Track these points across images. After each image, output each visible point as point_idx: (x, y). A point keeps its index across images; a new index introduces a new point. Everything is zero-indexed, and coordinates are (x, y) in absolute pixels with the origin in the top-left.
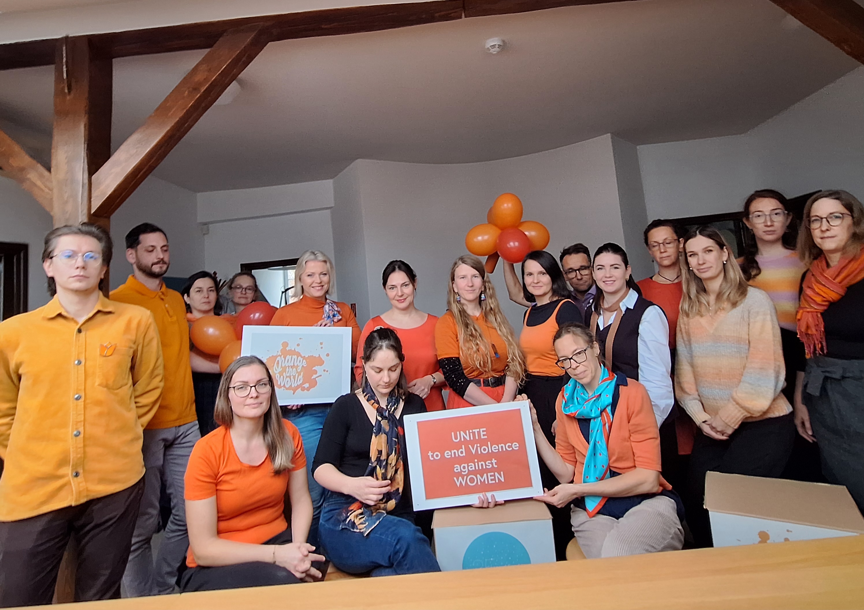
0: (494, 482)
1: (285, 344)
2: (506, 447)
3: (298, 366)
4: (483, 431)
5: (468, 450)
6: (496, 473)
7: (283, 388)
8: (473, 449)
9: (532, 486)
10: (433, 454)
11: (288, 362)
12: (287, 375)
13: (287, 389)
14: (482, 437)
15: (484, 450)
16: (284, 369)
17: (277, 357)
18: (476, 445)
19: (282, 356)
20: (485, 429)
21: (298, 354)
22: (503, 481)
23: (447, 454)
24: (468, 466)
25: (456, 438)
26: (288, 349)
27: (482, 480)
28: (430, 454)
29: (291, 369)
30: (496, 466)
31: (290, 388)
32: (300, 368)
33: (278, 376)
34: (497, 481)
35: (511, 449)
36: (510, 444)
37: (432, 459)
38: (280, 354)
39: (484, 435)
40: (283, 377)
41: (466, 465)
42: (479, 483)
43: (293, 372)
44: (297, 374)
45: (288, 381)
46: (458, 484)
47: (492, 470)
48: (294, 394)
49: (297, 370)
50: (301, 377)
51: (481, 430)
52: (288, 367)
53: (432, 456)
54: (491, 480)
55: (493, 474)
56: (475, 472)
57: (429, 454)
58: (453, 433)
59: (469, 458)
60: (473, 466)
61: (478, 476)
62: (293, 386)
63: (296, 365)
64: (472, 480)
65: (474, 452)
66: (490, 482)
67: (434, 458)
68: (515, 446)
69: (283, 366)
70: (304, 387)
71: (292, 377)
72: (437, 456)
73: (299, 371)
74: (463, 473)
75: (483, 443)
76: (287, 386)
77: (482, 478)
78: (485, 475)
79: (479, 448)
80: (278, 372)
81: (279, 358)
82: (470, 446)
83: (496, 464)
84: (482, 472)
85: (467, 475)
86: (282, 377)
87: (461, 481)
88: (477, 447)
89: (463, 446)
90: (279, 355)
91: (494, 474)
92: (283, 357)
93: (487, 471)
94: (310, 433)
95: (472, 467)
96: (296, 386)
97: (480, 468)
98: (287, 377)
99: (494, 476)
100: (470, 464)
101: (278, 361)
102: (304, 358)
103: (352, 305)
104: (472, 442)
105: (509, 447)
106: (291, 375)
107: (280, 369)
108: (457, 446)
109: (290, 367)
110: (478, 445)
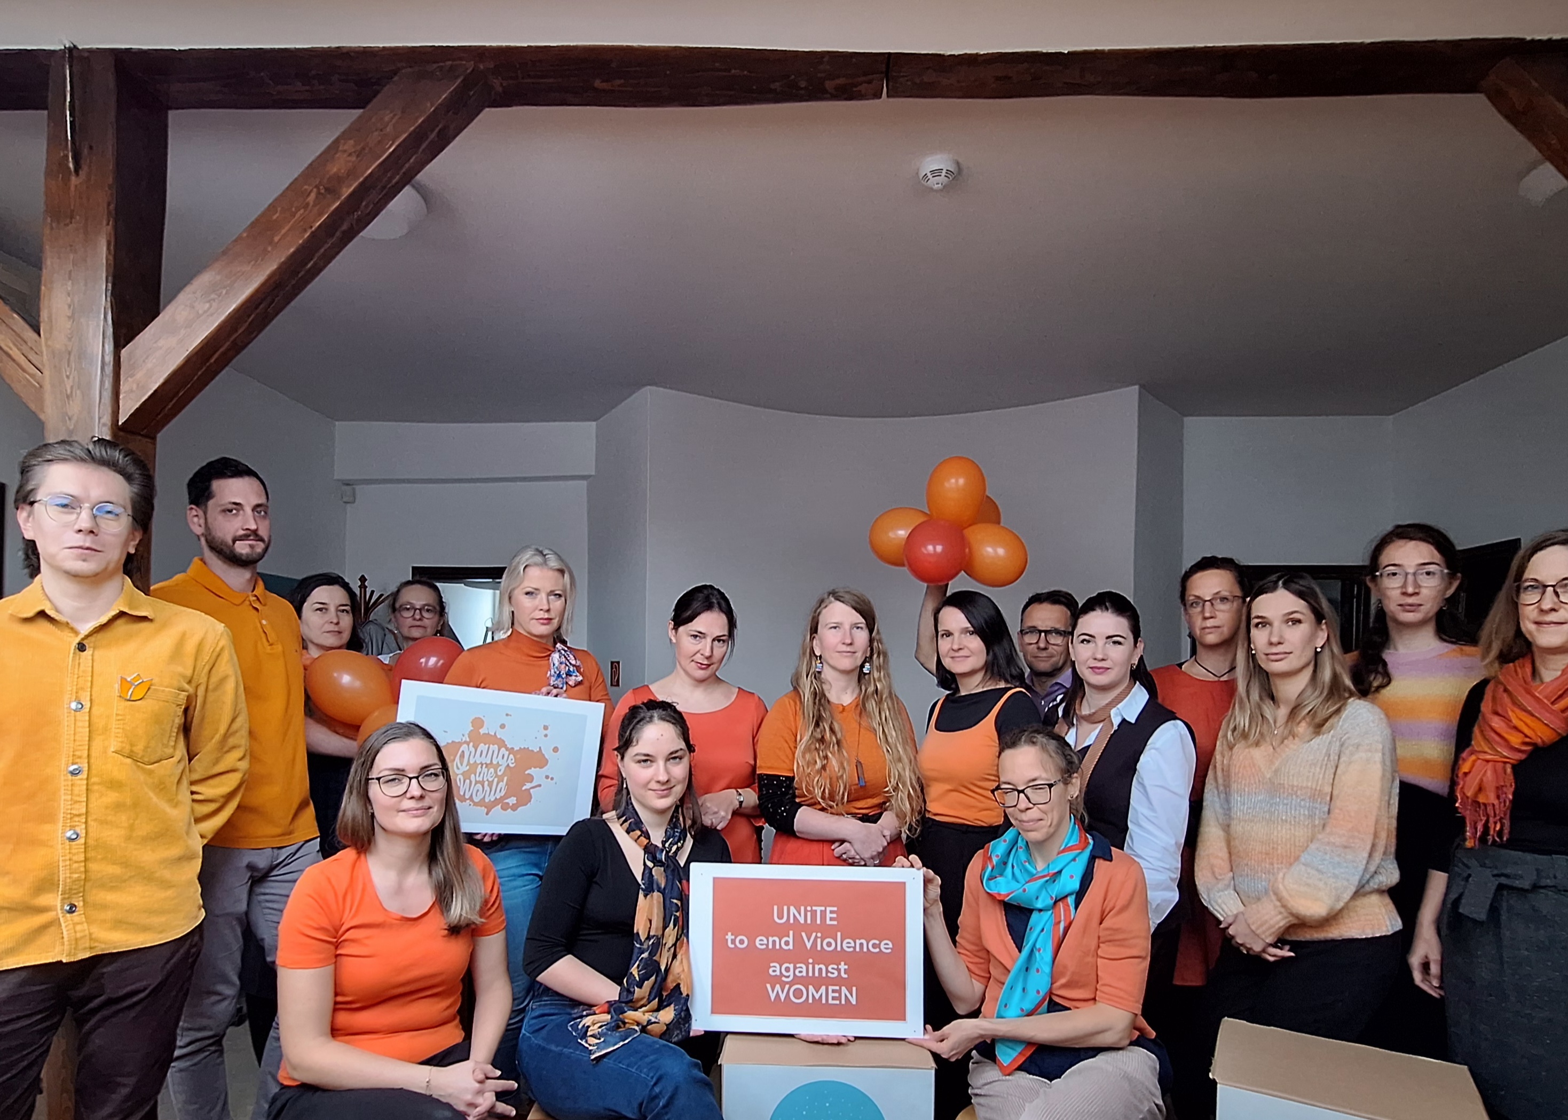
0: (838, 1002)
1: (478, 723)
2: (869, 946)
3: (498, 765)
4: (831, 912)
5: (798, 941)
6: (843, 988)
7: (468, 801)
8: (809, 941)
9: (905, 1020)
10: (736, 938)
11: (481, 756)
12: (478, 779)
13: (476, 804)
14: (828, 922)
15: (828, 945)
16: (473, 768)
17: (460, 744)
18: (814, 935)
19: (471, 744)
20: (835, 909)
21: (501, 744)
22: (854, 1002)
23: (760, 942)
24: (795, 968)
25: (781, 917)
26: (482, 731)
27: (817, 996)
28: (730, 937)
29: (485, 770)
30: (846, 976)
31: (481, 803)
32: (503, 768)
33: (460, 780)
34: (843, 1002)
35: (877, 950)
36: (877, 942)
37: (733, 946)
38: (468, 740)
39: (831, 919)
40: (471, 782)
41: (791, 966)
42: (810, 1001)
43: (489, 774)
44: (496, 779)
45: (478, 791)
46: (773, 996)
47: (838, 981)
48: (487, 814)
49: (496, 772)
50: (502, 785)
51: (829, 909)
52: (480, 766)
53: (733, 942)
54: (834, 998)
55: (837, 988)
56: (806, 981)
57: (727, 937)
58: (775, 908)
59: (799, 955)
60: (804, 970)
61: (811, 987)
62: (487, 800)
63: (495, 762)
64: (798, 994)
65: (809, 945)
66: (830, 1001)
67: (735, 945)
68: (886, 946)
69: (472, 762)
70: (508, 803)
71: (486, 783)
72: (742, 942)
73: (499, 773)
74: (784, 979)
75: (827, 932)
76: (476, 800)
77: (817, 992)
78: (823, 988)
79: (819, 941)
80: (460, 771)
81: (464, 747)
82: (804, 934)
83: (845, 973)
84: (818, 982)
85: (791, 984)
86: (468, 781)
87: (778, 992)
88: (816, 937)
89: (791, 933)
90: (465, 742)
91: (840, 989)
92: (473, 746)
93: (828, 982)
94: (515, 880)
95: (802, 971)
96: (492, 800)
97: (817, 974)
98: (477, 782)
99: (839, 992)
100: (798, 965)
101: (463, 752)
102: (511, 751)
103: (612, 663)
104: (809, 929)
105: (874, 946)
106: (485, 779)
107: (465, 768)
108: (781, 931)
109: (484, 766)
110: (819, 935)
